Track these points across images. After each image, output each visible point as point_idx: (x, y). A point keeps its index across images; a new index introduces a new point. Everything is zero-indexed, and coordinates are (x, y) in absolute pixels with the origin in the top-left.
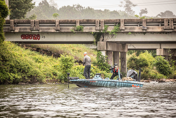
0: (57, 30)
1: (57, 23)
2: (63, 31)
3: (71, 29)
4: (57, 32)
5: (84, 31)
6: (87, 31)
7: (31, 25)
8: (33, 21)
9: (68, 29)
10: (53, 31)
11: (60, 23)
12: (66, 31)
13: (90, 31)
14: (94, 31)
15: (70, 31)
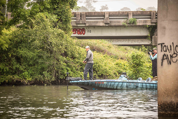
0: (106, 24)
1: (107, 16)
2: (113, 24)
3: (122, 22)
4: (106, 25)
5: (138, 24)
6: (141, 24)
7: (77, 18)
8: (80, 13)
9: (119, 22)
10: (102, 24)
11: (110, 16)
12: (117, 24)
13: (145, 24)
14: (149, 24)
15: (121, 24)
